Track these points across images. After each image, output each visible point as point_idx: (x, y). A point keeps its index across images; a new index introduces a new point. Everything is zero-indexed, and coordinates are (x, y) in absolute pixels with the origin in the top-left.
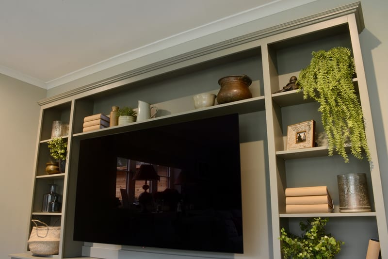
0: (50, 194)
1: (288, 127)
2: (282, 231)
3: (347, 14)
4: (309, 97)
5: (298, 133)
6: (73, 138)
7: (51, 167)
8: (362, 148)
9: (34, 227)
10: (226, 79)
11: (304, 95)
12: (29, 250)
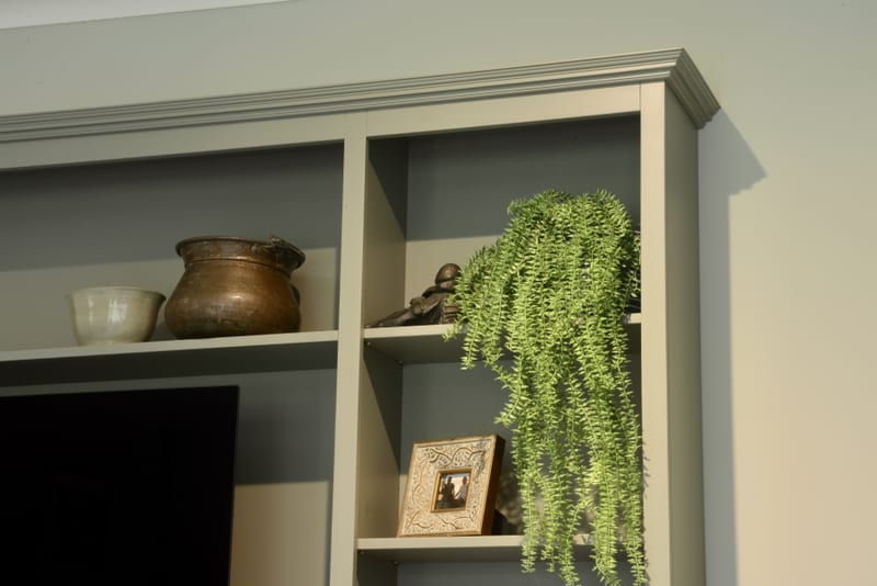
1: (416, 445)
3: (640, 82)
8: (621, 557)
10: (207, 247)
11: (464, 353)
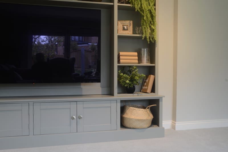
2: (119, 71)
4: (137, 10)
5: (123, 26)
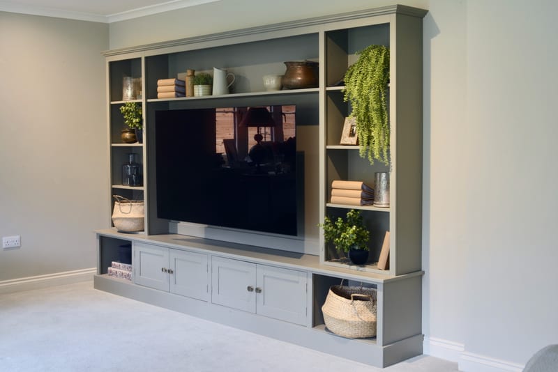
0: (130, 165)
3: (390, 14)
6: (147, 104)
7: (127, 135)
9: (116, 202)
12: (113, 226)
